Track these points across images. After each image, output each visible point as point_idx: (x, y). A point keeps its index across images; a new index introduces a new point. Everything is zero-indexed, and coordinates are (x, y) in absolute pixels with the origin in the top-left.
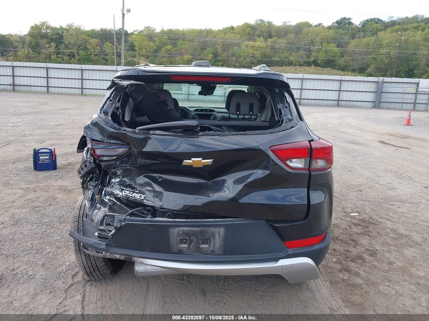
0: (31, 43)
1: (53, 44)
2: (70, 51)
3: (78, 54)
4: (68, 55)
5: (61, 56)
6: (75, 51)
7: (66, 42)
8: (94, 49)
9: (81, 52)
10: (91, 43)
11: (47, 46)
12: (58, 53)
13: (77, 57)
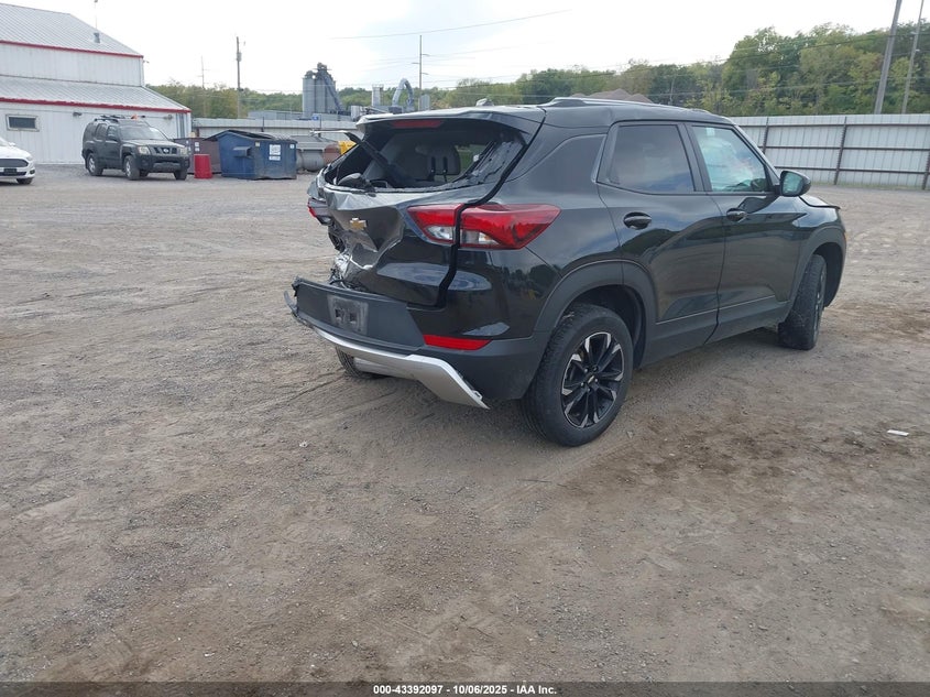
0: (730, 78)
1: (774, 75)
2: (808, 86)
3: (826, 92)
4: (803, 97)
5: (786, 99)
6: (818, 86)
7: (804, 68)
8: (866, 77)
9: (834, 87)
10: (861, 65)
11: (762, 80)
12: (781, 95)
13: (822, 100)
